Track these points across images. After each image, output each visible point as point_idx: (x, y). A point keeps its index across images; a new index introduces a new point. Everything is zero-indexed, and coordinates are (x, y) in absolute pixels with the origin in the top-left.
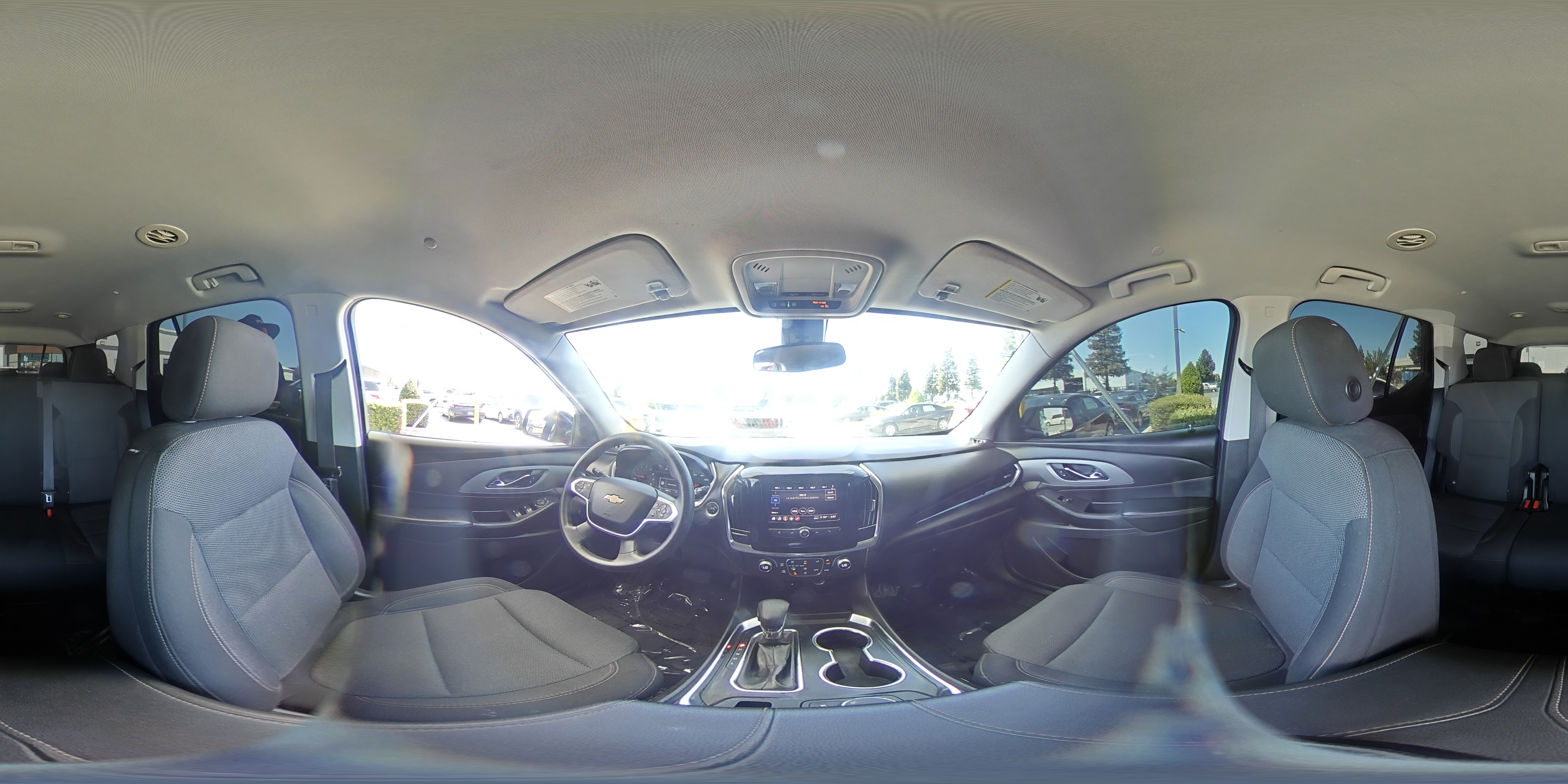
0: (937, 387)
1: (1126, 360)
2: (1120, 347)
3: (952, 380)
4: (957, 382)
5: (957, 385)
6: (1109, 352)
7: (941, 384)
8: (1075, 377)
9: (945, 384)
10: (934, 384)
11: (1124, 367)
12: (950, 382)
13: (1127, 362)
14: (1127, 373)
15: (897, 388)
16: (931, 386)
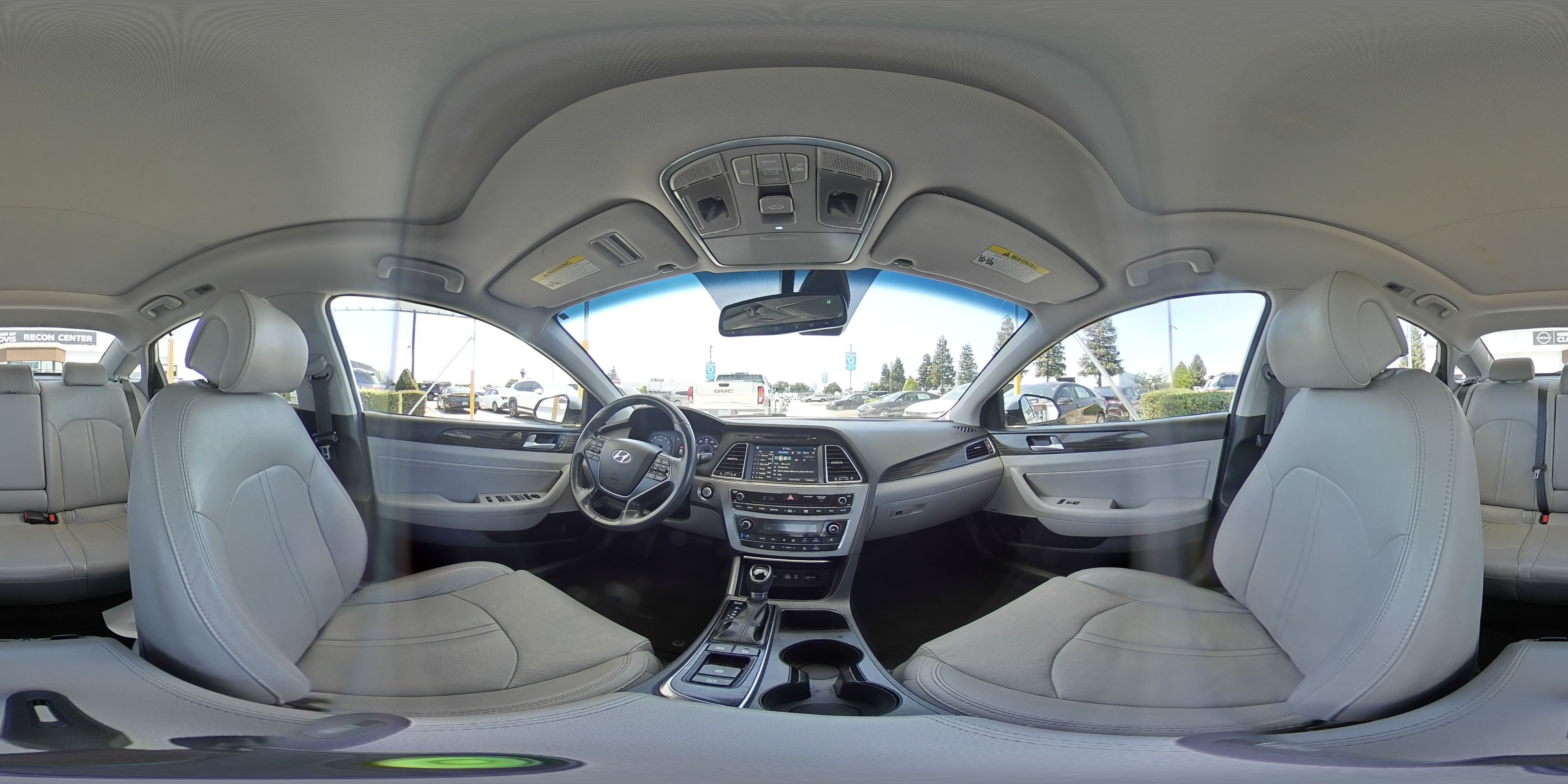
0: (931, 380)
1: (1120, 361)
2: (1114, 348)
3: (946, 375)
4: (952, 376)
5: (952, 379)
6: (1104, 352)
7: (935, 378)
8: (1067, 377)
9: (939, 378)
10: (928, 377)
11: (1118, 368)
12: (945, 376)
13: (1121, 362)
14: (1121, 373)
15: (890, 380)
16: (925, 379)
